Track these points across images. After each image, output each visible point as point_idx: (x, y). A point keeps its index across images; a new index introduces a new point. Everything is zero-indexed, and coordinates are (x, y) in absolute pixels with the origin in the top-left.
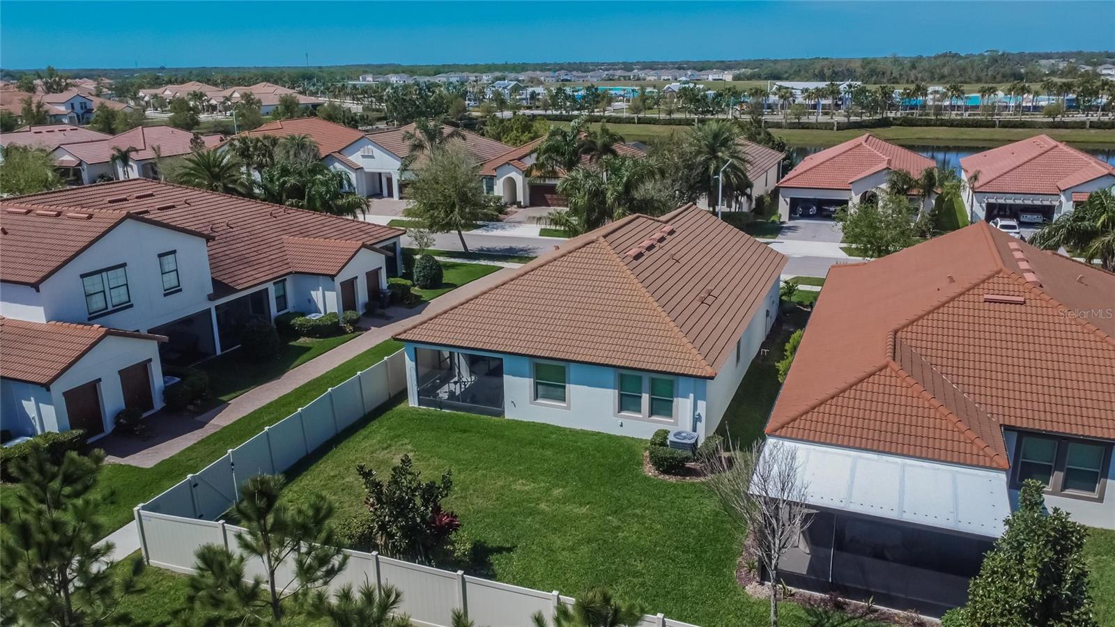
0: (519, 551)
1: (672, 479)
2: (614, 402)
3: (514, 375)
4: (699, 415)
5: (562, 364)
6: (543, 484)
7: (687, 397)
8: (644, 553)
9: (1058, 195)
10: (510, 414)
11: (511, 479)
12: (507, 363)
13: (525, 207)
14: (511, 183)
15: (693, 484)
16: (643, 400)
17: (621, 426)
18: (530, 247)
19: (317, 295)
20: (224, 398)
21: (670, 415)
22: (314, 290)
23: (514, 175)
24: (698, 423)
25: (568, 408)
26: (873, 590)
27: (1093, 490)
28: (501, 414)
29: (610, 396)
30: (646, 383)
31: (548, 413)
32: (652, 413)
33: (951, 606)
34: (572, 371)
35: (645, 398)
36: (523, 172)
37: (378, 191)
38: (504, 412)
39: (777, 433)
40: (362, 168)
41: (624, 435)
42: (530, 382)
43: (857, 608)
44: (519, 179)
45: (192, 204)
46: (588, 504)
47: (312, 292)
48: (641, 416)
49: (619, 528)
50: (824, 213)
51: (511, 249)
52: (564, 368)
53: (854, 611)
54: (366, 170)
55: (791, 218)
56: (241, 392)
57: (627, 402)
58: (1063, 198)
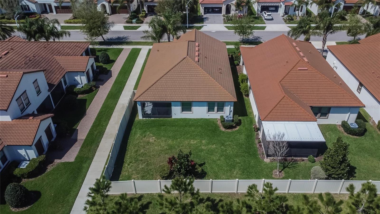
0: (207, 163)
1: (229, 131)
2: (207, 110)
3: (175, 106)
4: (231, 111)
5: (191, 102)
6: (198, 140)
7: (228, 106)
8: (236, 156)
9: (280, 2)
10: (174, 117)
11: (189, 140)
12: (172, 104)
13: (111, 15)
14: (104, 6)
15: (236, 131)
16: (215, 108)
17: (209, 116)
18: (125, 36)
19: (78, 78)
20: (74, 127)
21: (223, 111)
22: (76, 76)
23: (104, 3)
24: (231, 112)
25: (193, 113)
26: (292, 155)
27: (326, 116)
28: (171, 117)
29: (206, 108)
30: (216, 104)
31: (187, 115)
32: (217, 111)
33: (309, 155)
34: (194, 103)
35: (216, 108)
36: (108, 2)
37: (44, 10)
38: (172, 116)
39: (264, 120)
40: (37, 2)
41: (209, 118)
42: (180, 108)
43: (289, 159)
44: (107, 4)
45: (14, 49)
46: (214, 144)
47: (75, 77)
48: (214, 113)
49: (226, 150)
50: (214, 11)
51: (119, 38)
52: (191, 103)
53: (289, 160)
54: (39, 3)
55: (205, 14)
56: (78, 123)
57: (211, 109)
58: (281, 3)
